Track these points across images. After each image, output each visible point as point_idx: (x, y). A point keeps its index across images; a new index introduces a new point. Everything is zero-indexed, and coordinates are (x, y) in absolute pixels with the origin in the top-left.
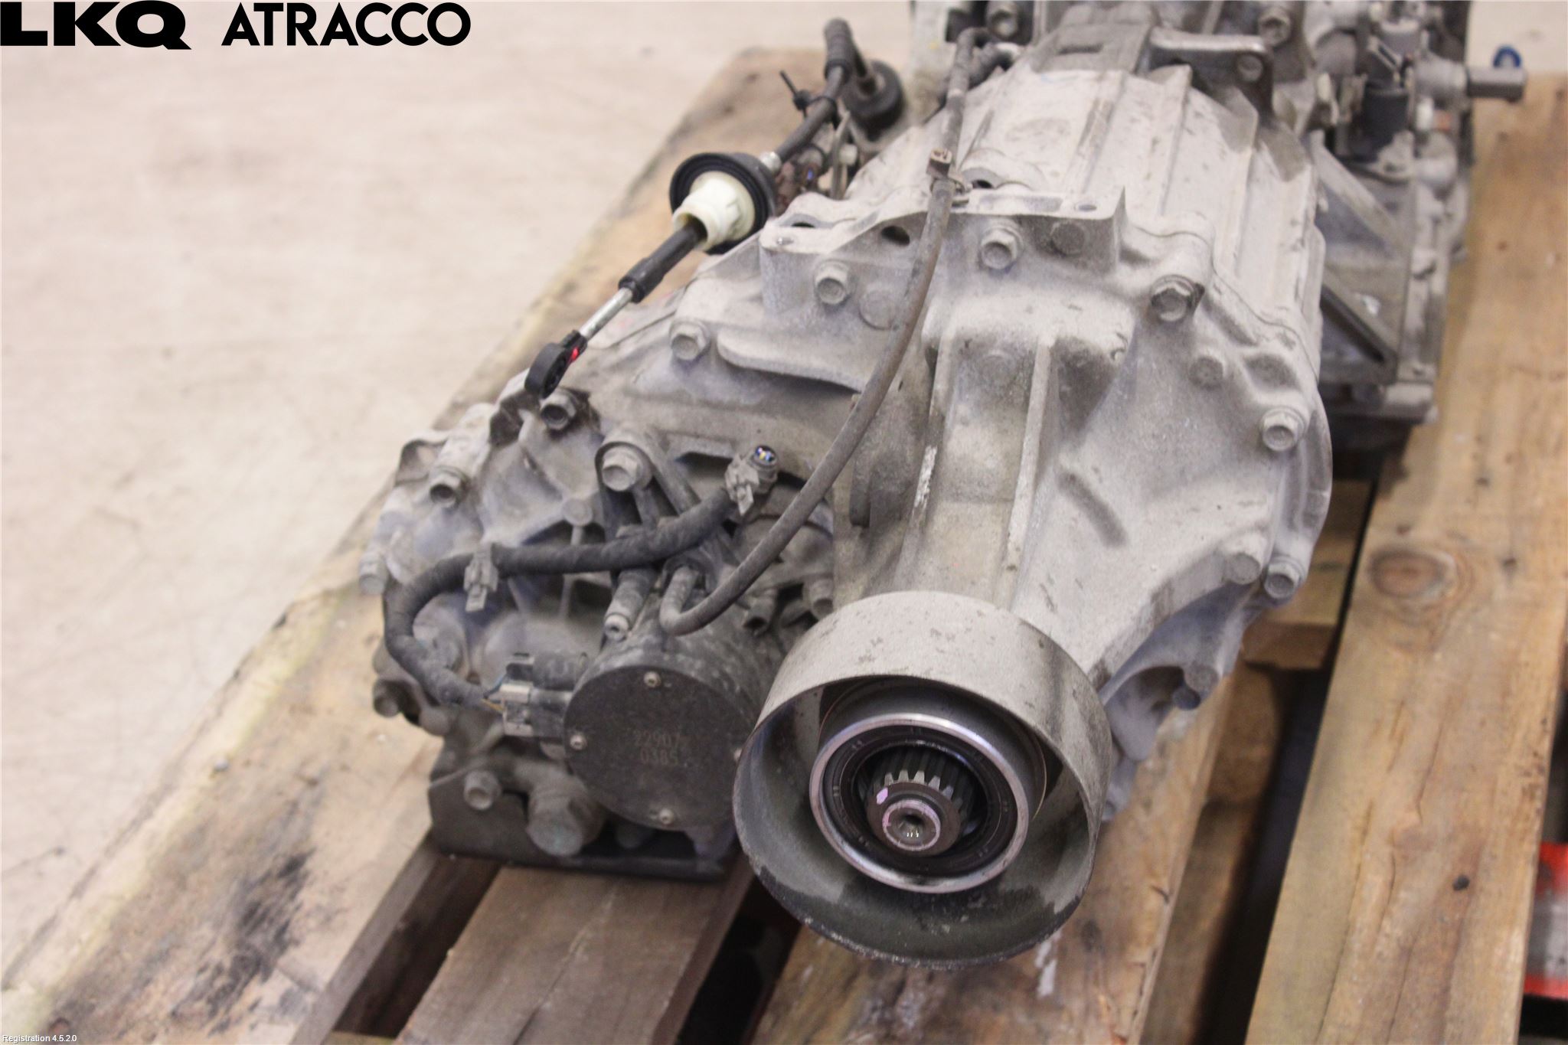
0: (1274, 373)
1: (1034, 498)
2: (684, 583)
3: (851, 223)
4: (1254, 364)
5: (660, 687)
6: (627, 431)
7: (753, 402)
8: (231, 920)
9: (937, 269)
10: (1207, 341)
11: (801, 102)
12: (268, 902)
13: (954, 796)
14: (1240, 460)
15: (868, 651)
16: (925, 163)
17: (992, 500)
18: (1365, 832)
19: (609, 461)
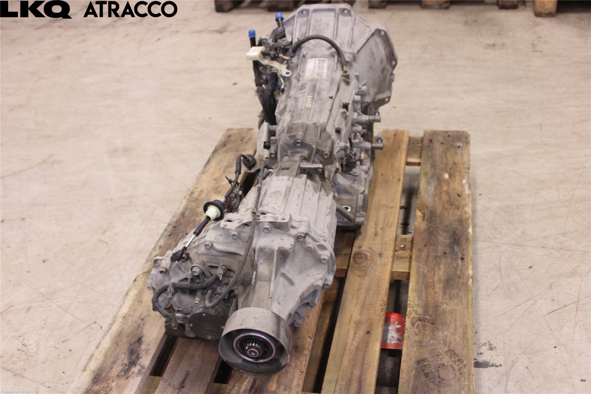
0: (323, 247)
1: (275, 282)
2: (210, 293)
3: (239, 221)
4: (318, 246)
5: (206, 316)
6: (197, 263)
7: (222, 255)
8: (128, 353)
9: (255, 231)
10: (309, 243)
11: (230, 182)
12: (135, 348)
13: (260, 348)
14: (317, 264)
15: (242, 322)
16: (251, 212)
17: (267, 281)
18: (350, 321)
19: (193, 270)
